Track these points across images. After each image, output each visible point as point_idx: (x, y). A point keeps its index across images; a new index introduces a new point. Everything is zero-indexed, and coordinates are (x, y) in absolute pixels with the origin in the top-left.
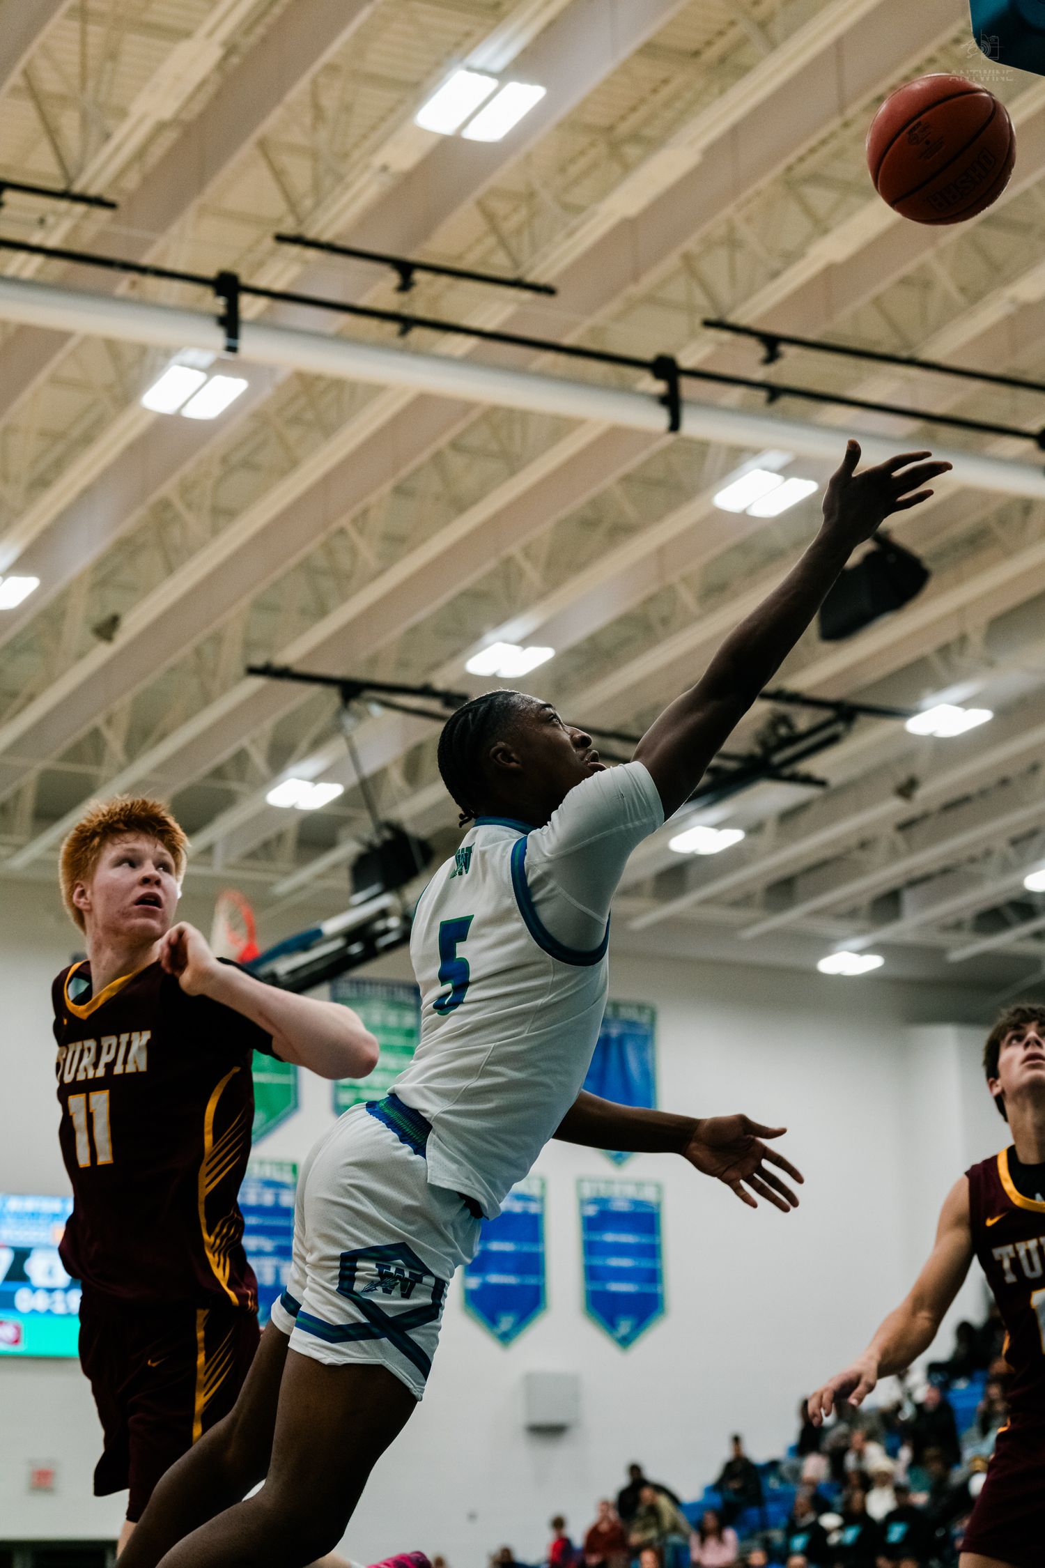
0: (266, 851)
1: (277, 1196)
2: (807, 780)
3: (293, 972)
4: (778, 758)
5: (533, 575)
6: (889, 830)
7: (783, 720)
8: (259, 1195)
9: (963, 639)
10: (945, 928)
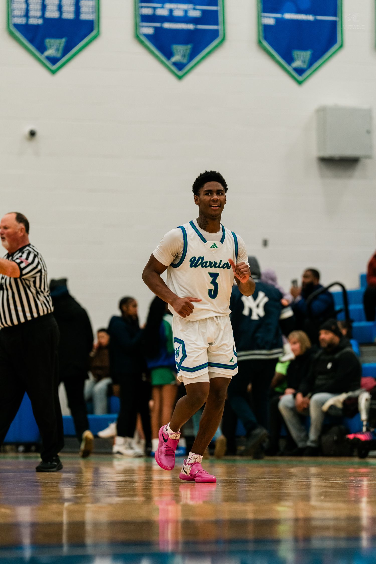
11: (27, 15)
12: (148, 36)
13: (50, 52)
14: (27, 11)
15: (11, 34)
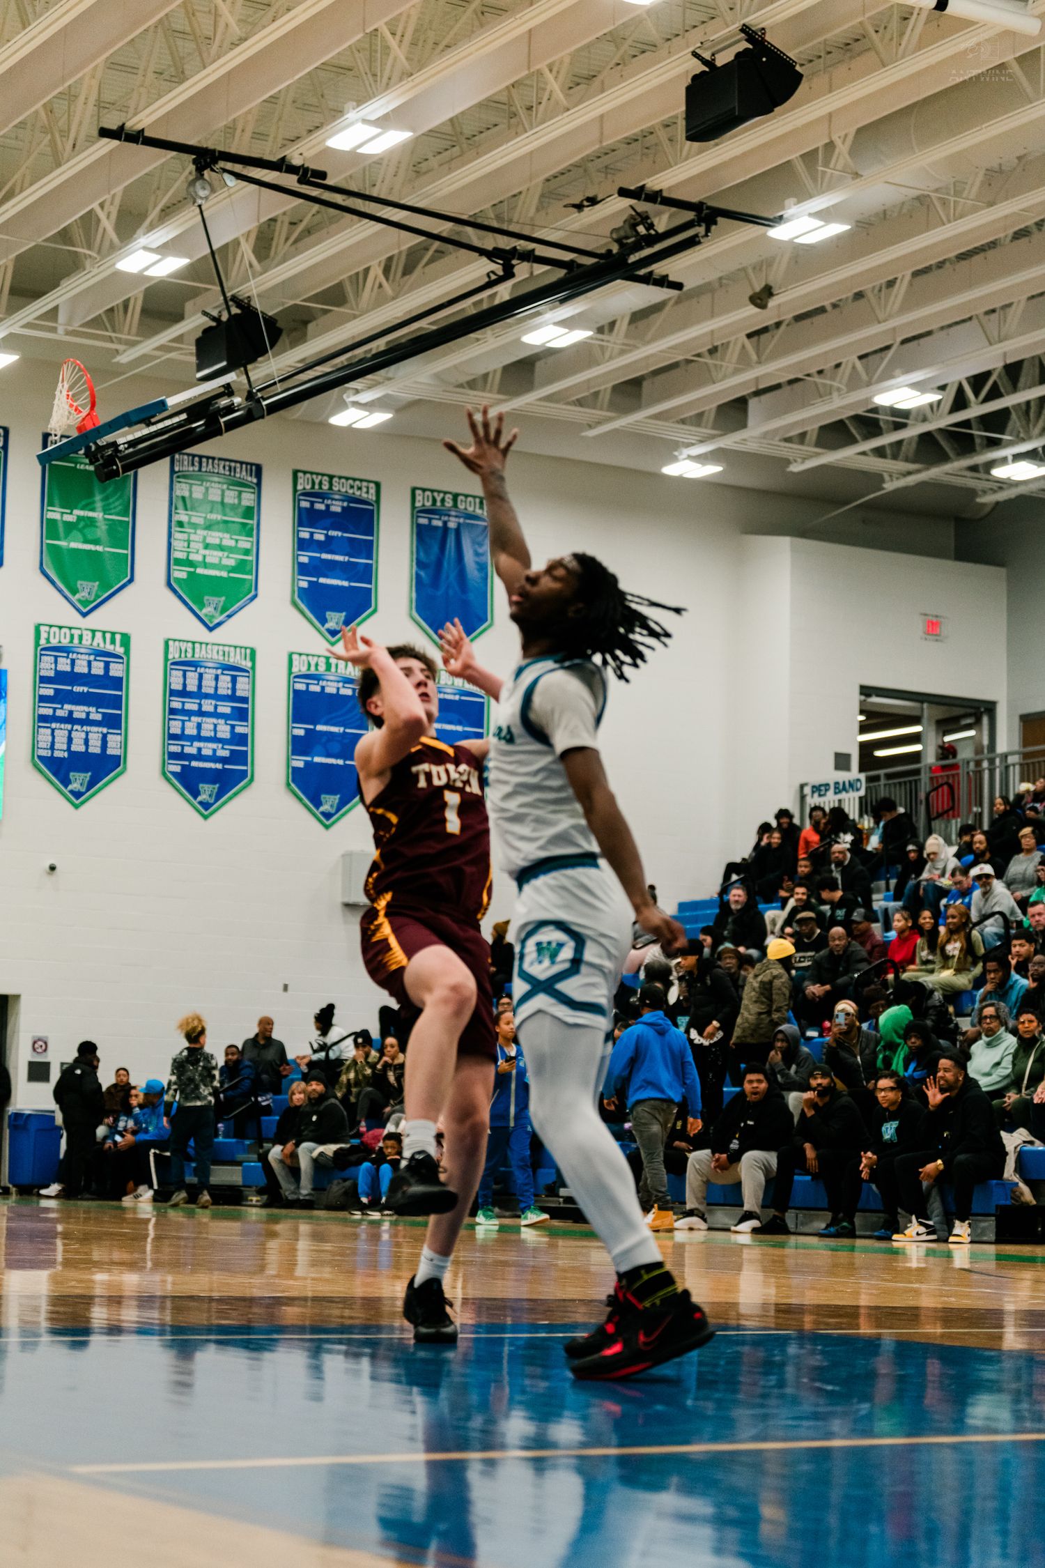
0: (110, 318)
1: (107, 665)
2: (663, 282)
3: (132, 444)
4: (633, 258)
5: (399, 52)
6: (742, 336)
7: (644, 219)
8: (89, 663)
9: (830, 146)
10: (788, 440)
11: (52, 748)
12: (173, 773)
13: (75, 786)
14: (53, 743)
15: (35, 766)
